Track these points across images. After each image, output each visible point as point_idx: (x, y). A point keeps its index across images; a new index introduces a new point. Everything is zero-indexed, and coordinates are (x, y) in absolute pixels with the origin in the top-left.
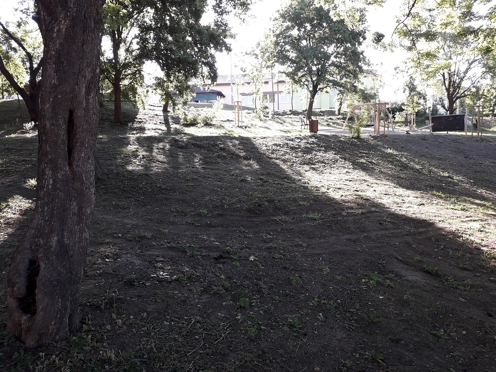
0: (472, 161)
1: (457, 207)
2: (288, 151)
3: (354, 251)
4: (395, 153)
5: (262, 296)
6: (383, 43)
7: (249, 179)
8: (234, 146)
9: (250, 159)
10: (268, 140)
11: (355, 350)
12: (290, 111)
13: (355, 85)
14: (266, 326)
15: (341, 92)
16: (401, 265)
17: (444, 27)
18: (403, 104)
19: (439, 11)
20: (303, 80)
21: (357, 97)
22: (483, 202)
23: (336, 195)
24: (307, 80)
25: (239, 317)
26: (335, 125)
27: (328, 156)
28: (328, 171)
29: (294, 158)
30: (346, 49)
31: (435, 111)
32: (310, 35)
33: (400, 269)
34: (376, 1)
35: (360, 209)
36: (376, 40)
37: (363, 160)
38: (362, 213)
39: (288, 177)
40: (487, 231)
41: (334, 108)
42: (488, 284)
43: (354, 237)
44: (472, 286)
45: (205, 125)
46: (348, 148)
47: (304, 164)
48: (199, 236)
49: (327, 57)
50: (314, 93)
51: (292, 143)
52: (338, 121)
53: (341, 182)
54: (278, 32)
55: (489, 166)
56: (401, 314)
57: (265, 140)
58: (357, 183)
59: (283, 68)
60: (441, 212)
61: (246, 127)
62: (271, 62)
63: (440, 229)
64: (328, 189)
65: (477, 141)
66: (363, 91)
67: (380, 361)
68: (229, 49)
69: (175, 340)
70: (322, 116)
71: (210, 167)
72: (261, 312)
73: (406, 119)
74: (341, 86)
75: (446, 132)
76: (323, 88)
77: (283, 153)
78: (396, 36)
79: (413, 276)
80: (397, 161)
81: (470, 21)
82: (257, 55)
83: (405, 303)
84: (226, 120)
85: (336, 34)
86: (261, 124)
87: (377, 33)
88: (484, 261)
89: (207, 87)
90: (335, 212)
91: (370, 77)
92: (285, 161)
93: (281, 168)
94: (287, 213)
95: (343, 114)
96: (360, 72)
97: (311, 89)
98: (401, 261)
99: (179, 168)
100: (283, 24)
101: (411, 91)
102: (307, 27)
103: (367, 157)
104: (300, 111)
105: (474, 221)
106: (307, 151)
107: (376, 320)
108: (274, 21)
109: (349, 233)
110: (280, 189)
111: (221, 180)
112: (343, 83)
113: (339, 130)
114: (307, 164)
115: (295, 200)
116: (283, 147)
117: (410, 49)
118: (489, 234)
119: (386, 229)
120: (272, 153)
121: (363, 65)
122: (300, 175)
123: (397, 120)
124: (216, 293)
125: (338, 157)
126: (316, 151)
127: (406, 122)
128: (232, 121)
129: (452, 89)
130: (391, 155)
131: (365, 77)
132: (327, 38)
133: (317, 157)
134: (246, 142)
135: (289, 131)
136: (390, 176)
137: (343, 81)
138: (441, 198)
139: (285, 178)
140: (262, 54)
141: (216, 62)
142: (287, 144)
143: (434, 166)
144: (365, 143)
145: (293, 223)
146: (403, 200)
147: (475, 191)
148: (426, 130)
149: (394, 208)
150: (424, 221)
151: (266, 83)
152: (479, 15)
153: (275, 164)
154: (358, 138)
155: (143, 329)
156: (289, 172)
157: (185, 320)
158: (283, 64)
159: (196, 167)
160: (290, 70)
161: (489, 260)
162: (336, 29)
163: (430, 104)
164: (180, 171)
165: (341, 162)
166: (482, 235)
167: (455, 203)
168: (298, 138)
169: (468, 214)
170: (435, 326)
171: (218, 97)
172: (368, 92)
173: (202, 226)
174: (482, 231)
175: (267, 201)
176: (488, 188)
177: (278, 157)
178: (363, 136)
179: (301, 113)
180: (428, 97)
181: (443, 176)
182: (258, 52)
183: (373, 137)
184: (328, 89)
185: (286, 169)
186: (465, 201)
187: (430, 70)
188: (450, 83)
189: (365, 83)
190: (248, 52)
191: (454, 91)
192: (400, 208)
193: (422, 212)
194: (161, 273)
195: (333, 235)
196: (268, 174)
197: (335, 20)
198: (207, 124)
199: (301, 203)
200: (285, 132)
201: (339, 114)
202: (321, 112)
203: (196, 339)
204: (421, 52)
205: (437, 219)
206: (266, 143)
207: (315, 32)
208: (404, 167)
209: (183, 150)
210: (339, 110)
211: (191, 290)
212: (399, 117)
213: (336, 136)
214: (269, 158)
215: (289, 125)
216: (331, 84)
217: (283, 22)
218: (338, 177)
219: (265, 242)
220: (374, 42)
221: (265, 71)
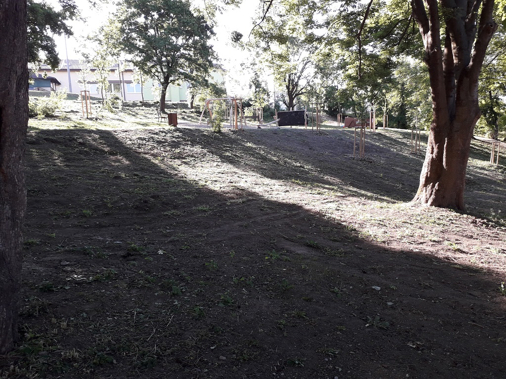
0: (315, 152)
1: (314, 192)
2: (155, 145)
3: (248, 235)
4: (254, 146)
5: (188, 283)
6: (242, 42)
7: (124, 176)
8: (94, 140)
9: (116, 154)
10: (131, 134)
11: (283, 312)
12: (141, 102)
13: (206, 78)
14: (203, 306)
15: (194, 86)
16: (289, 243)
17: (291, 32)
18: (250, 100)
19: (289, 17)
20: (153, 70)
21: (208, 90)
22: (331, 187)
23: (216, 187)
24: (157, 71)
25: (177, 303)
26: (190, 119)
27: (196, 150)
28: (199, 164)
29: (164, 153)
30: (195, 42)
31: (277, 106)
32: (158, 25)
33: (288, 245)
34: (233, 1)
35: (240, 198)
36: (234, 38)
37: (227, 154)
38: (243, 202)
39: (163, 172)
40: (342, 209)
41: (186, 101)
42: (355, 250)
43: (245, 223)
44: (345, 253)
45: (46, 116)
46: (213, 142)
47: (174, 159)
48: (93, 238)
49: (177, 48)
50: (165, 84)
51: (158, 136)
52: (193, 115)
53: (215, 175)
54: (123, 18)
55: (328, 156)
56: (304, 280)
57: (127, 133)
58: (229, 175)
59: (130, 57)
60: (304, 196)
61: (96, 119)
62: (118, 49)
63: (308, 211)
64: (206, 182)
65: (317, 134)
66: (214, 86)
67: (304, 317)
68: (69, 33)
69: (127, 331)
70: (175, 108)
71: (73, 164)
72: (193, 295)
73: (254, 114)
74: (192, 79)
75: (290, 127)
76: (174, 81)
77: (150, 147)
78: (252, 36)
79: (301, 251)
80: (257, 154)
81: (311, 29)
82: (100, 41)
83: (304, 272)
84: (69, 110)
85: (185, 27)
86: (112, 115)
87: (236, 32)
88: (347, 233)
89: (44, 73)
90: (220, 203)
91: (219, 71)
92: (155, 156)
93: (153, 163)
94: (175, 207)
95: (195, 108)
96: (211, 67)
97: (162, 80)
98: (287, 239)
99: (37, 166)
100: (128, 10)
101: (256, 87)
102: (154, 15)
103: (231, 150)
104: (152, 103)
105: (330, 202)
106: (175, 145)
107: (289, 287)
108: (117, 5)
109: (239, 220)
110: (160, 184)
111: (91, 178)
112: (194, 77)
113: (196, 124)
114: (178, 159)
115: (179, 194)
116: (148, 141)
117: (265, 50)
118: (344, 212)
119: (268, 214)
120: (139, 148)
121: (212, 60)
122: (174, 169)
123: (246, 114)
124: (143, 287)
125: (205, 151)
126: (183, 145)
127: (255, 117)
128: (77, 112)
129: (291, 87)
130: (250, 148)
131: (215, 71)
132: (176, 29)
133: (186, 151)
134: (107, 136)
135: (146, 124)
136: (255, 168)
137: (194, 74)
138: (300, 185)
139: (161, 173)
140: (107, 40)
141: (55, 46)
142: (152, 138)
143: (287, 157)
144: (227, 137)
145: (185, 216)
146: (271, 188)
147: (322, 177)
148: (273, 125)
149: (267, 196)
150: (294, 205)
151: (113, 71)
152: (318, 24)
153: (145, 158)
154: (219, 132)
155: (90, 327)
156: (163, 166)
157: (126, 313)
158: (130, 52)
159: (58, 165)
160: (139, 59)
161: (350, 232)
162: (185, 21)
163: (272, 100)
164: (41, 169)
165: (209, 156)
166: (340, 213)
167: (311, 188)
168: (162, 132)
169: (324, 197)
170: (330, 286)
171: (51, 84)
172: (219, 86)
173: (91, 227)
174: (338, 210)
175: (152, 197)
176: (331, 175)
177: (146, 151)
178: (223, 130)
179: (153, 105)
180: (271, 94)
181: (296, 166)
182: (101, 37)
183: (232, 131)
184: (180, 82)
185: (159, 164)
186: (318, 186)
187: (282, 70)
188: (289, 81)
189: (214, 77)
190: (91, 36)
191: (293, 89)
192: (271, 196)
193: (290, 197)
194: (76, 276)
195: (226, 223)
196: (142, 170)
197: (195, 15)
198: (49, 115)
199: (186, 196)
200: (142, 125)
201: (192, 107)
202: (173, 104)
203: (146, 327)
204: (274, 53)
205: (303, 202)
206: (130, 137)
207: (164, 22)
208: (264, 159)
209: (34, 146)
210: (192, 103)
211: (117, 287)
212: (248, 112)
213: (199, 130)
214: (137, 152)
215: (143, 117)
216: (182, 77)
217: (128, 8)
218: (211, 170)
219: (166, 236)
220: (233, 40)
221: (109, 58)
